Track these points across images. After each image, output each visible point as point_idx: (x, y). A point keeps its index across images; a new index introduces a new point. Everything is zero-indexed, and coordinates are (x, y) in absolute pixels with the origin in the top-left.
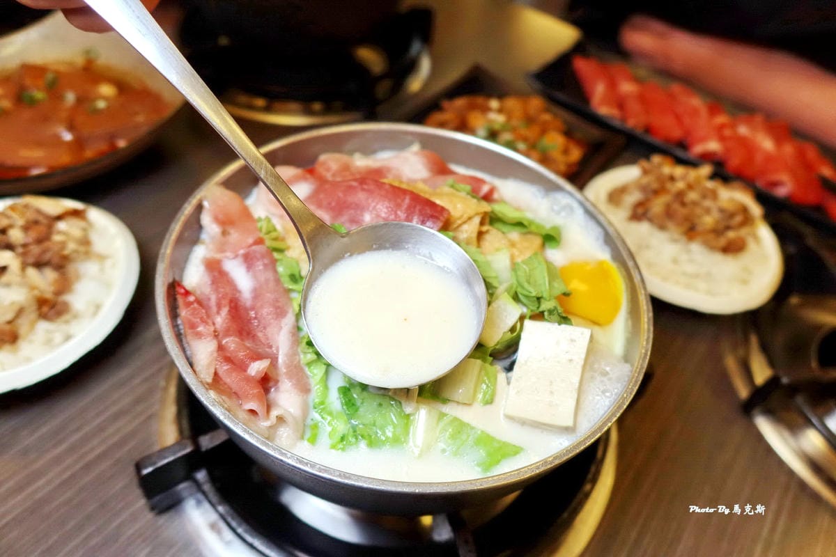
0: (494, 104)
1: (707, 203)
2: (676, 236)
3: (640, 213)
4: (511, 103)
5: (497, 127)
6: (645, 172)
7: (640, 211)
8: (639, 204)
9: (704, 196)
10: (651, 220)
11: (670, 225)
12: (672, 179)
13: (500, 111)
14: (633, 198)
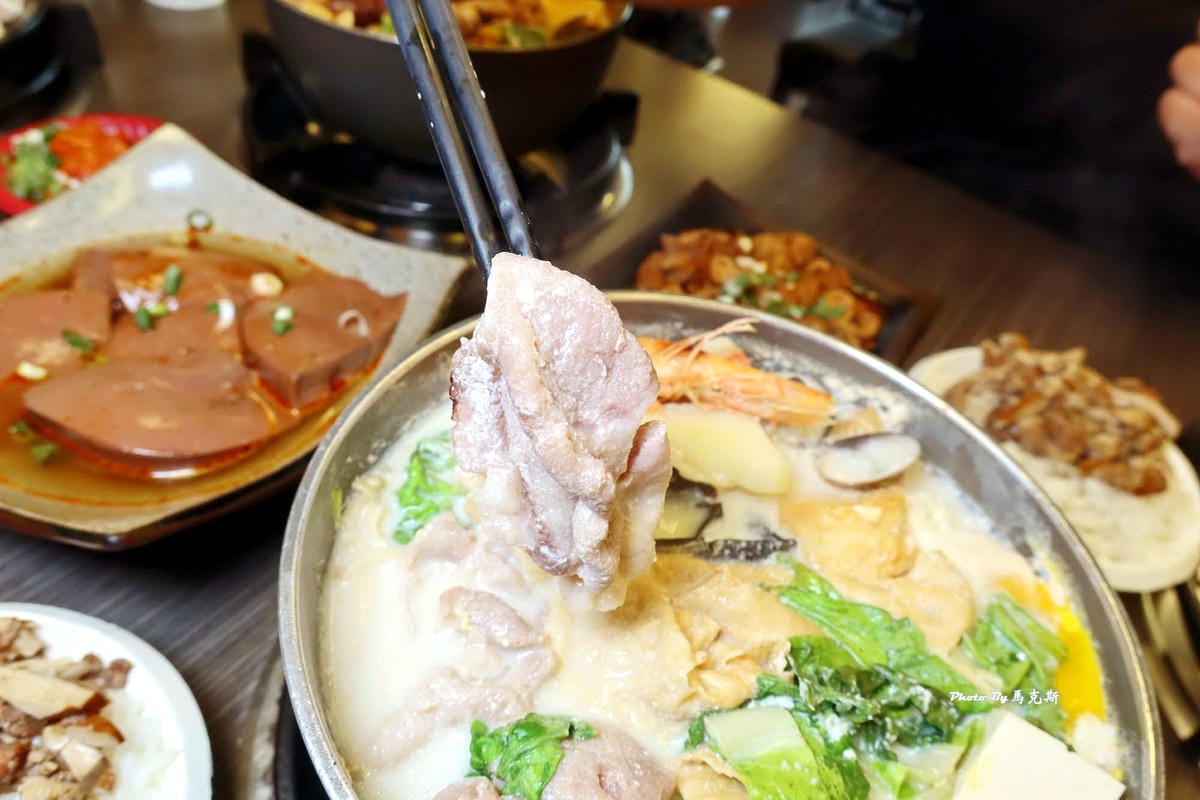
0: (745, 243)
1: (1099, 413)
2: (1063, 467)
3: (1001, 425)
4: (769, 242)
5: (755, 280)
6: (990, 361)
7: (1000, 424)
8: (997, 414)
9: (1092, 403)
10: (1017, 439)
11: (1052, 448)
12: (1040, 372)
13: (753, 254)
14: (983, 402)
